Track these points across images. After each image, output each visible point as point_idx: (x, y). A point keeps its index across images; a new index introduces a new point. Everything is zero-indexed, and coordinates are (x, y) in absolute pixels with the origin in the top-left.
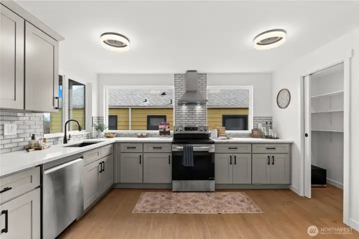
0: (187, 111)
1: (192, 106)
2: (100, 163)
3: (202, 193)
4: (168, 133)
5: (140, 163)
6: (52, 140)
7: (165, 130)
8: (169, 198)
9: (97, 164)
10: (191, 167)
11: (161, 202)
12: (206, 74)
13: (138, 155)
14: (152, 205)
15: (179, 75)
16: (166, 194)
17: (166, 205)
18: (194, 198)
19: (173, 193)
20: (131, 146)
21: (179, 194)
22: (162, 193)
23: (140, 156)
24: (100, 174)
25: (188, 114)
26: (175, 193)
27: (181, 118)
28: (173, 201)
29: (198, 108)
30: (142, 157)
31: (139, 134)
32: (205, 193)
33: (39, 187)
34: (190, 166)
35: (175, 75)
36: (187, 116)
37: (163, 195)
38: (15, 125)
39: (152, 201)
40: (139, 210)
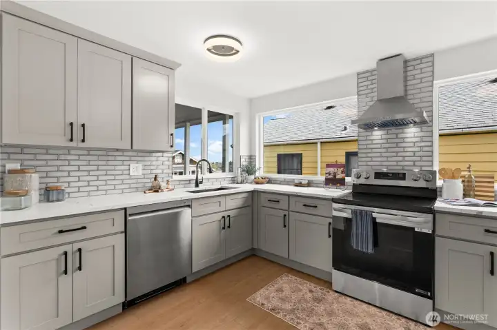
0: (384, 141)
1: (394, 130)
2: (224, 217)
3: (394, 317)
4: (341, 182)
5: (285, 226)
6: (182, 182)
7: (335, 176)
8: (318, 300)
9: (219, 217)
10: (367, 253)
11: (299, 301)
12: (432, 55)
13: (282, 213)
14: (282, 299)
15: (367, 72)
16: (319, 291)
17: (303, 310)
18: (368, 320)
19: (331, 293)
20: (275, 198)
21: (342, 299)
22: (312, 286)
23: (285, 215)
24: (223, 231)
25: (387, 145)
26: (336, 294)
27: (370, 155)
28: (321, 308)
29: (411, 133)
30: (287, 217)
31: (297, 182)
32: (403, 320)
33: (122, 232)
34: (365, 250)
35: (358, 74)
36: (384, 150)
37: (314, 290)
38: (140, 166)
39: (287, 292)
40: (258, 299)
